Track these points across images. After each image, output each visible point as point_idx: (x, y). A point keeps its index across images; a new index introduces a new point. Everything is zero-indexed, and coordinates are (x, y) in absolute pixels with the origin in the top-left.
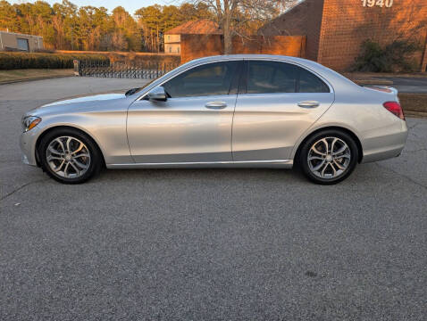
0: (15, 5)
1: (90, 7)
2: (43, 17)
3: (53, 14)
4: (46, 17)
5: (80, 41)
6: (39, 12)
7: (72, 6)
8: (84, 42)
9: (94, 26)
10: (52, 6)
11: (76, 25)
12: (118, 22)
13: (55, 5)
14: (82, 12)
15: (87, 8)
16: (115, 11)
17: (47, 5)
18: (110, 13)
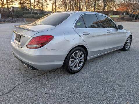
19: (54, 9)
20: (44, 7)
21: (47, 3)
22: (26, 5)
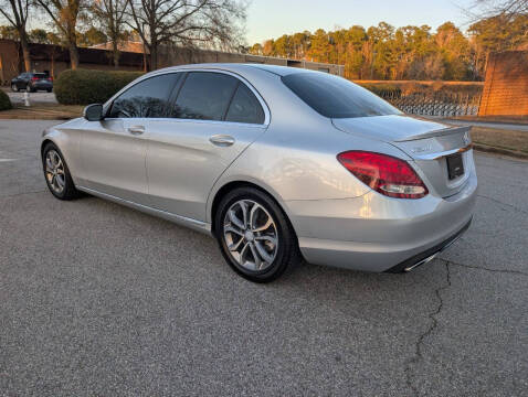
0: (330, 33)
1: (409, 27)
2: (354, 44)
3: (366, 38)
4: (358, 43)
5: (388, 70)
6: (351, 38)
7: (389, 27)
8: (393, 70)
9: (408, 50)
10: (367, 31)
11: (387, 51)
12: (440, 42)
13: (370, 29)
14: (399, 33)
15: (405, 29)
16: (440, 29)
17: (362, 29)
18: (433, 31)
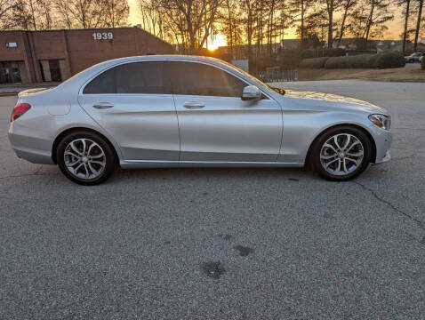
19: (412, 31)
20: (373, 28)
21: (386, 15)
22: (318, 30)
